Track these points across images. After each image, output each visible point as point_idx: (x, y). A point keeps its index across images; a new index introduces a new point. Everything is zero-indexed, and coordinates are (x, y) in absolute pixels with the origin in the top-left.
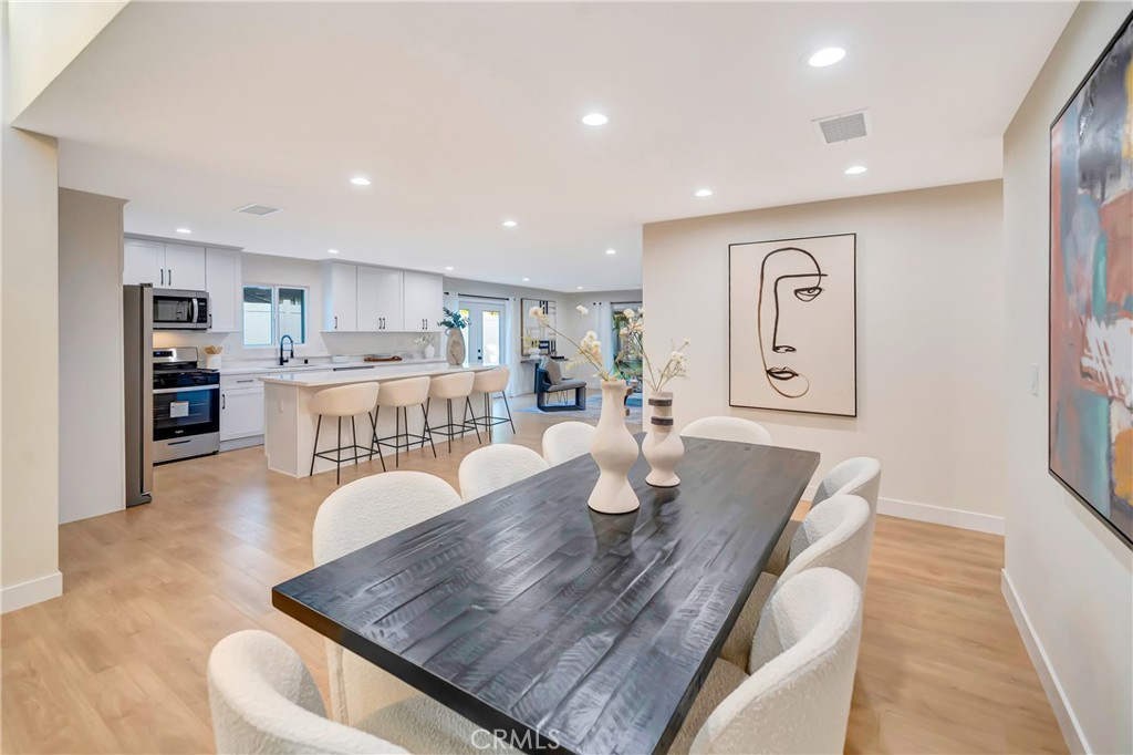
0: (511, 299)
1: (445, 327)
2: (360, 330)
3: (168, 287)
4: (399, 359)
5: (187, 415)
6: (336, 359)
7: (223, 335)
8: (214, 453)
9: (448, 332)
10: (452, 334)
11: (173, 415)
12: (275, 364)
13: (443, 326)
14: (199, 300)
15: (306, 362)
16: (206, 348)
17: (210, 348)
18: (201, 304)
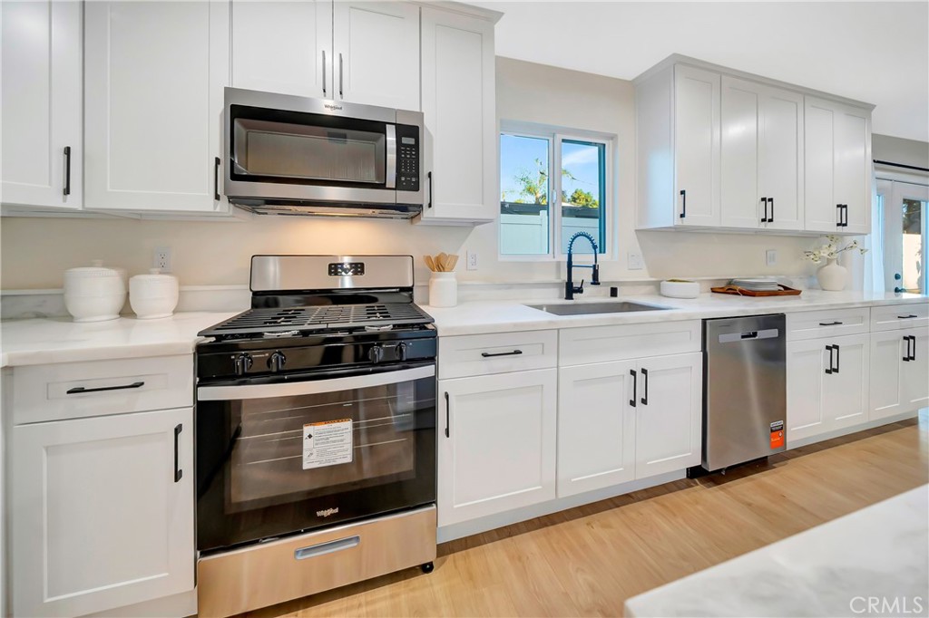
2: (725, 223)
3: (338, 99)
5: (349, 460)
11: (311, 460)
12: (559, 293)
14: (401, 131)
15: (614, 293)
16: (428, 258)
17: (438, 259)
18: (405, 140)
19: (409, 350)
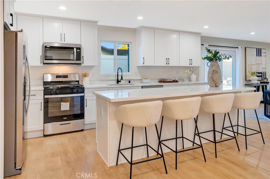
0: (240, 47)
1: (206, 61)
2: (156, 65)
3: (64, 42)
4: (177, 81)
5: (69, 109)
6: (144, 81)
7: (91, 67)
8: (82, 130)
9: (209, 64)
10: (212, 66)
11: (62, 109)
12: (115, 82)
13: (206, 60)
14: (77, 49)
15: (130, 82)
16: (83, 74)
17: (85, 74)
18: (78, 51)
19: (79, 90)
